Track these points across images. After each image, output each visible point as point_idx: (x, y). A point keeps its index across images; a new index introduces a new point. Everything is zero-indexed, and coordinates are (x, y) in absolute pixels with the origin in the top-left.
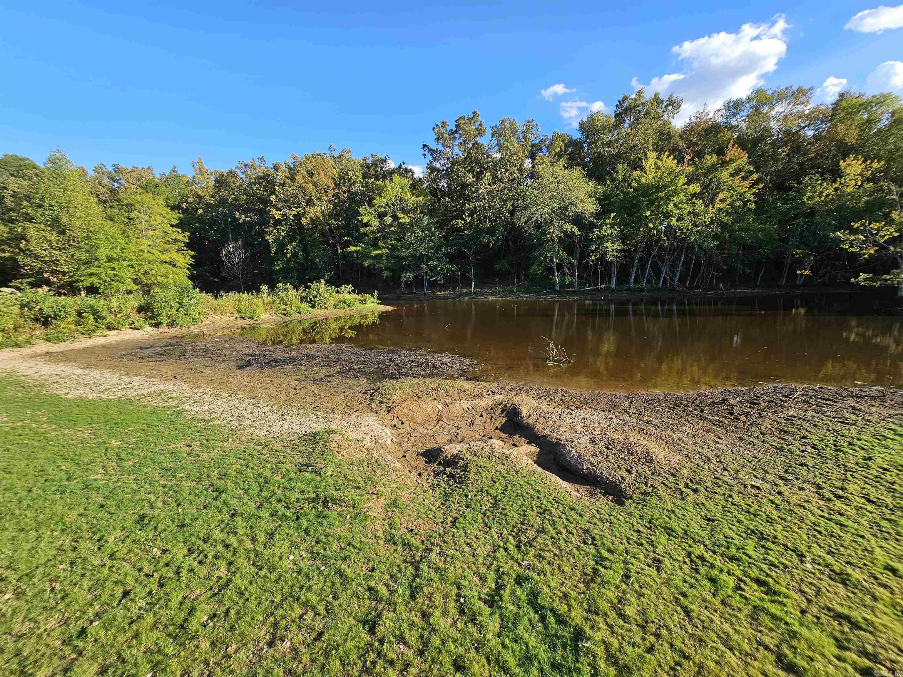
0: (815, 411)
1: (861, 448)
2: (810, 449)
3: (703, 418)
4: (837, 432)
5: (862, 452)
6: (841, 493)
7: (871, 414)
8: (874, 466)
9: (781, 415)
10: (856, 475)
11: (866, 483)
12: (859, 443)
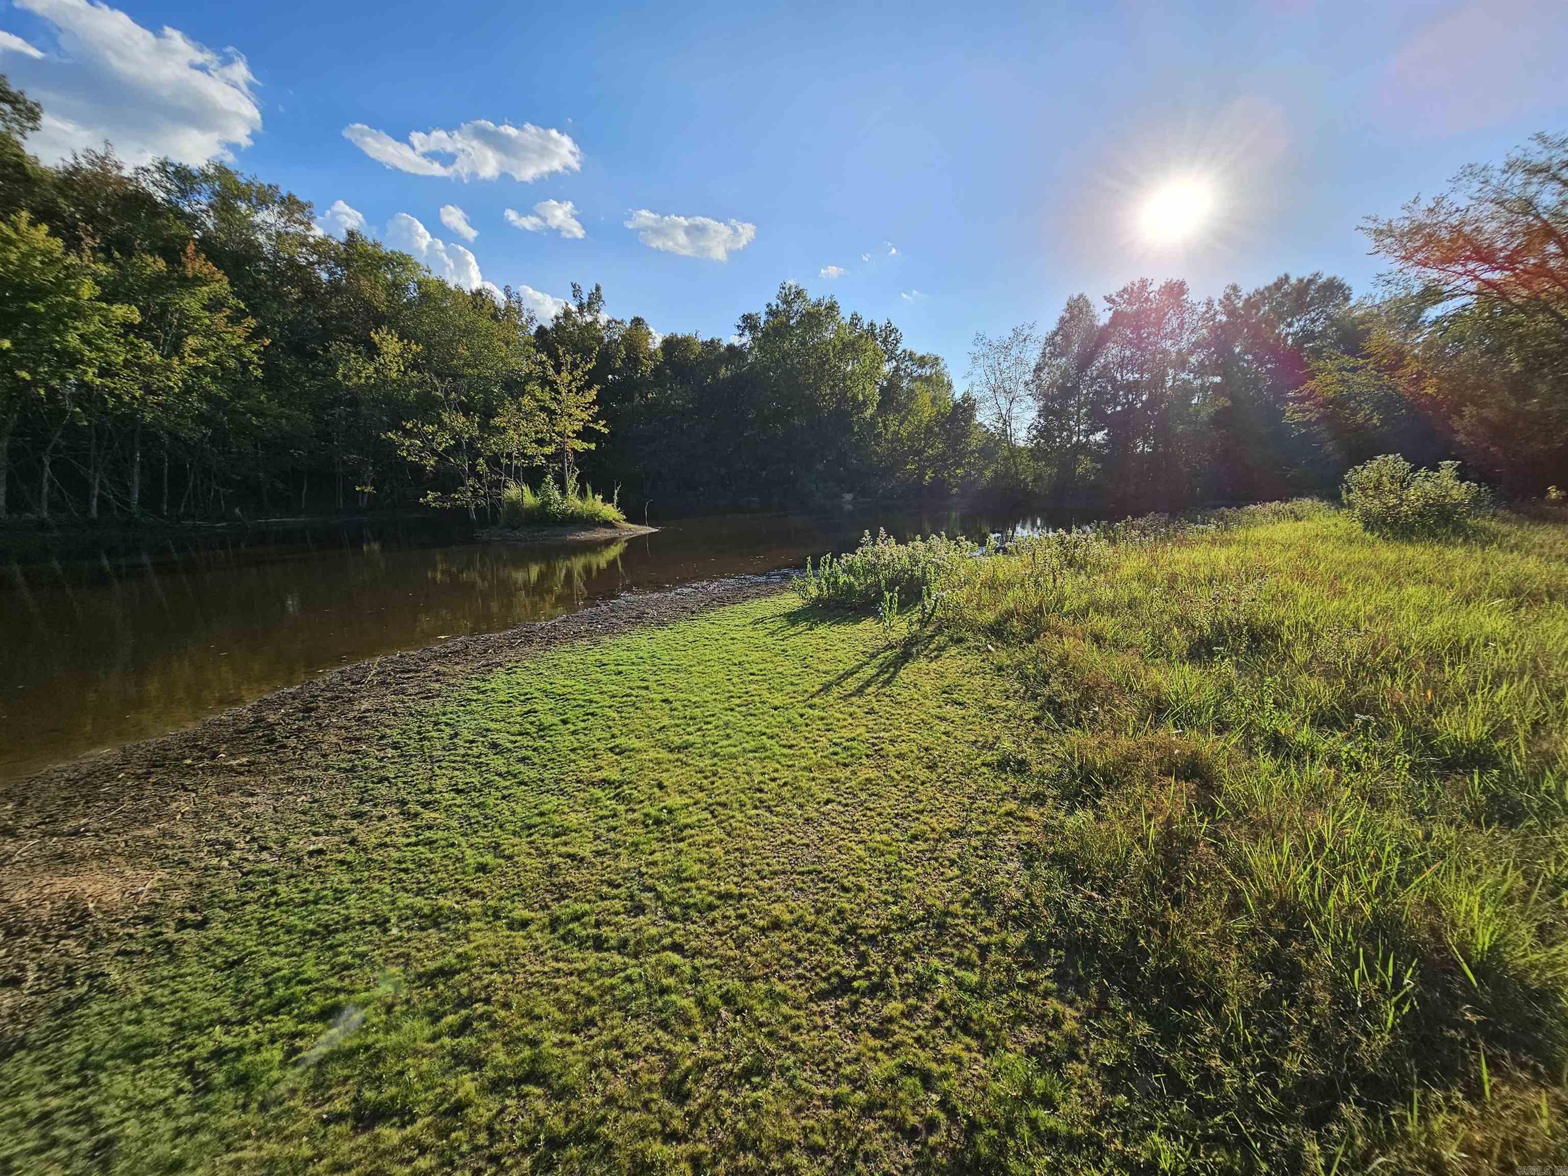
0: (395, 693)
1: (447, 724)
2: (390, 752)
3: (214, 770)
4: (420, 713)
5: (448, 731)
6: (428, 797)
7: (454, 676)
8: (461, 743)
9: (351, 715)
10: (444, 764)
11: (454, 769)
12: (444, 719)
